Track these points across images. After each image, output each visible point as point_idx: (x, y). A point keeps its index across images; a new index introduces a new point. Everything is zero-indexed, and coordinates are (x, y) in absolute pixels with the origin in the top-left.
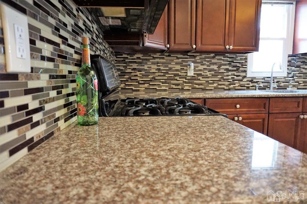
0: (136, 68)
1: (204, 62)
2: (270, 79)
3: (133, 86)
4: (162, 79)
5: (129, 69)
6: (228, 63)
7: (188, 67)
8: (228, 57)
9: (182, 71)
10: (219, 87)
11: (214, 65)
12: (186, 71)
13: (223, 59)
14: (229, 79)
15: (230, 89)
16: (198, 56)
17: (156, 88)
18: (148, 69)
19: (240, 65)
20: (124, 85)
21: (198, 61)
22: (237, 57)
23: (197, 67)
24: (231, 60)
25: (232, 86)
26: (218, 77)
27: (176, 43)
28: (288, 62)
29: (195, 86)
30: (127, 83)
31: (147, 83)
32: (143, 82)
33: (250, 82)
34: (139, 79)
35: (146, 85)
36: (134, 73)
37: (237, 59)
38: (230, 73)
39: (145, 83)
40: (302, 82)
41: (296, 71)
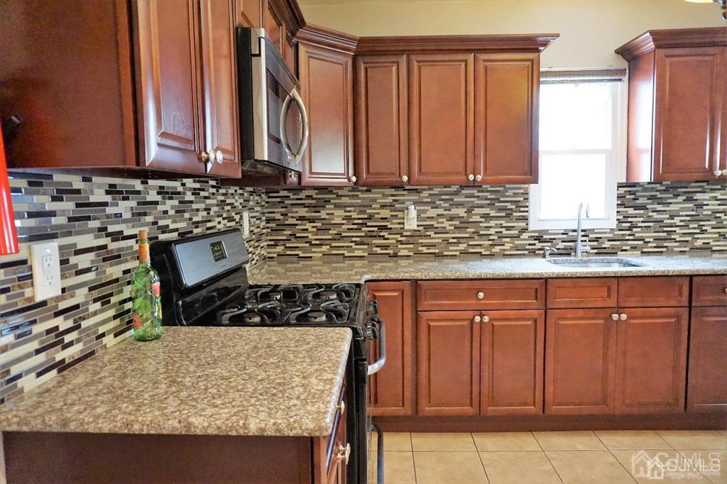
0: (304, 217)
2: (575, 234)
3: (301, 250)
4: (357, 237)
5: (293, 217)
6: (488, 202)
7: (406, 211)
8: (488, 191)
9: (394, 221)
10: (471, 250)
11: (458, 208)
12: (402, 221)
13: (477, 194)
14: (491, 235)
15: (494, 255)
16: (425, 190)
17: (344, 254)
18: (327, 217)
19: (514, 207)
20: (283, 248)
21: (425, 200)
22: (506, 190)
23: (424, 212)
24: (493, 197)
25: (497, 249)
26: (468, 230)
27: (371, 171)
28: (618, 197)
29: (420, 249)
30: (288, 245)
31: (326, 245)
32: (318, 242)
33: (535, 240)
34: (311, 237)
35: (325, 248)
36: (300, 225)
37: (507, 194)
38: (492, 223)
39: (323, 245)
40: (651, 240)
41: (636, 217)
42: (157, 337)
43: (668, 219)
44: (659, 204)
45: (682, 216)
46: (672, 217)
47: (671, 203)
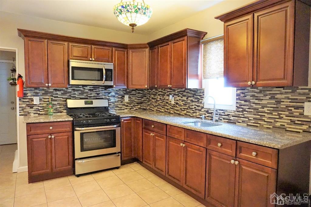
0: (153, 98)
1: (180, 95)
4: (162, 105)
9: (169, 101)
11: (184, 97)
13: (189, 92)
17: (160, 111)
18: (157, 98)
19: (200, 98)
24: (194, 93)
26: (187, 106)
28: (237, 95)
31: (156, 107)
33: (206, 112)
34: (154, 104)
37: (198, 92)
40: (252, 119)
41: (245, 106)
44: (256, 99)
46: (263, 108)
47: (262, 100)
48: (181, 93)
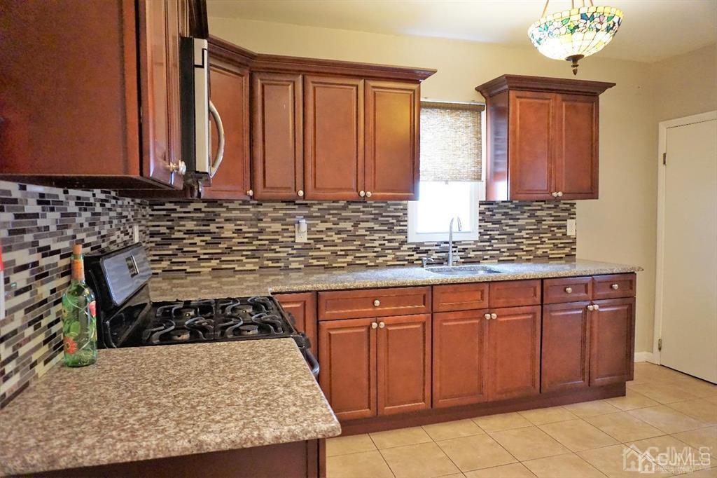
0: (193, 230)
1: (327, 217)
2: (447, 245)
3: (188, 265)
4: (247, 250)
5: (179, 231)
6: (372, 216)
7: (296, 225)
8: (371, 207)
9: (285, 235)
10: (358, 262)
11: (345, 222)
12: (293, 234)
13: (362, 209)
14: (375, 247)
15: (377, 266)
16: (314, 204)
17: (234, 268)
18: (217, 230)
19: (395, 221)
20: (169, 263)
21: (314, 214)
22: (389, 206)
23: (314, 225)
24: (377, 212)
25: (381, 260)
26: (355, 243)
27: (267, 185)
28: (480, 213)
29: (311, 261)
30: (174, 260)
31: (216, 259)
32: (207, 257)
33: (413, 251)
34: (199, 251)
35: (214, 263)
36: (189, 239)
37: (388, 209)
38: (376, 236)
39: (211, 259)
40: (506, 250)
41: (494, 231)
42: (92, 362)
43: (517, 232)
44: (510, 219)
45: (528, 229)
46: (520, 231)
47: (519, 219)
48: (332, 212)
